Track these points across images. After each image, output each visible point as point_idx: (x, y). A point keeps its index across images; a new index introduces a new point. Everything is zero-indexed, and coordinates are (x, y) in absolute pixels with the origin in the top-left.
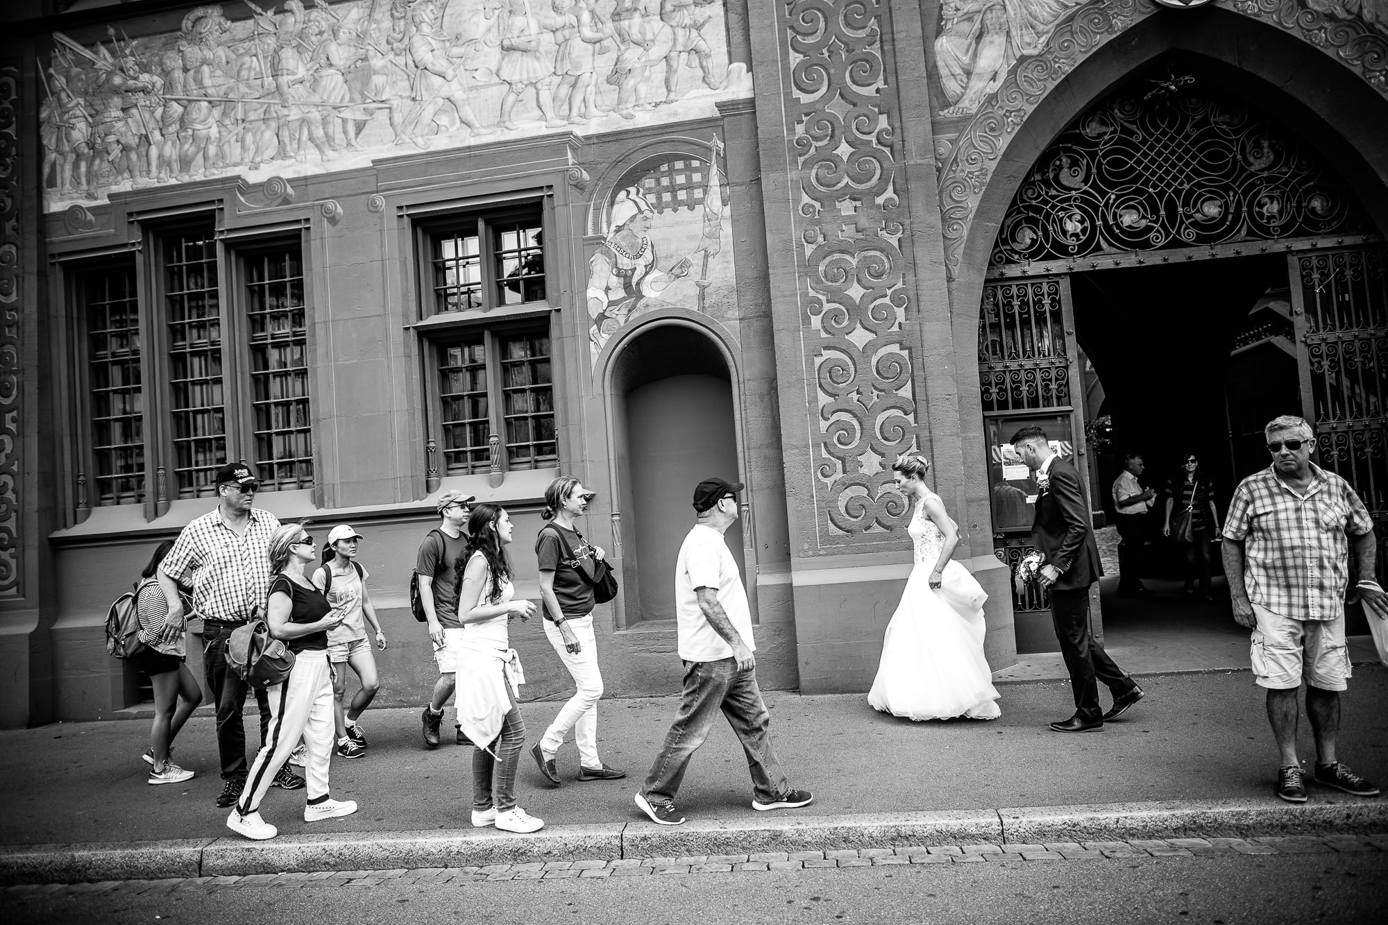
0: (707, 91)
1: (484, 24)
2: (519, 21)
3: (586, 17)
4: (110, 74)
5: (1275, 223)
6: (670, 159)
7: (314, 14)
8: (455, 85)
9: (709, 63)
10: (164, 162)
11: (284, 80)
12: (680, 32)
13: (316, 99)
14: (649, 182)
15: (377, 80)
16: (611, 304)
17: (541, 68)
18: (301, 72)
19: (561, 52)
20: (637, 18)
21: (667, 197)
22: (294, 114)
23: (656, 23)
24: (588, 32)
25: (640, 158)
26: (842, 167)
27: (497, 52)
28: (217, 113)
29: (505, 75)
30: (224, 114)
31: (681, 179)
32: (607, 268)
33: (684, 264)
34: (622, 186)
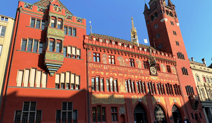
0: (124, 103)
2: (116, 97)
3: (119, 98)
4: (95, 96)
8: (113, 100)
9: (124, 101)
10: (98, 102)
15: (109, 99)
16: (120, 113)
18: (106, 98)
20: (121, 98)
21: (122, 108)
22: (105, 100)
25: (121, 105)
29: (115, 100)
32: (120, 111)
33: (123, 111)
34: (121, 106)
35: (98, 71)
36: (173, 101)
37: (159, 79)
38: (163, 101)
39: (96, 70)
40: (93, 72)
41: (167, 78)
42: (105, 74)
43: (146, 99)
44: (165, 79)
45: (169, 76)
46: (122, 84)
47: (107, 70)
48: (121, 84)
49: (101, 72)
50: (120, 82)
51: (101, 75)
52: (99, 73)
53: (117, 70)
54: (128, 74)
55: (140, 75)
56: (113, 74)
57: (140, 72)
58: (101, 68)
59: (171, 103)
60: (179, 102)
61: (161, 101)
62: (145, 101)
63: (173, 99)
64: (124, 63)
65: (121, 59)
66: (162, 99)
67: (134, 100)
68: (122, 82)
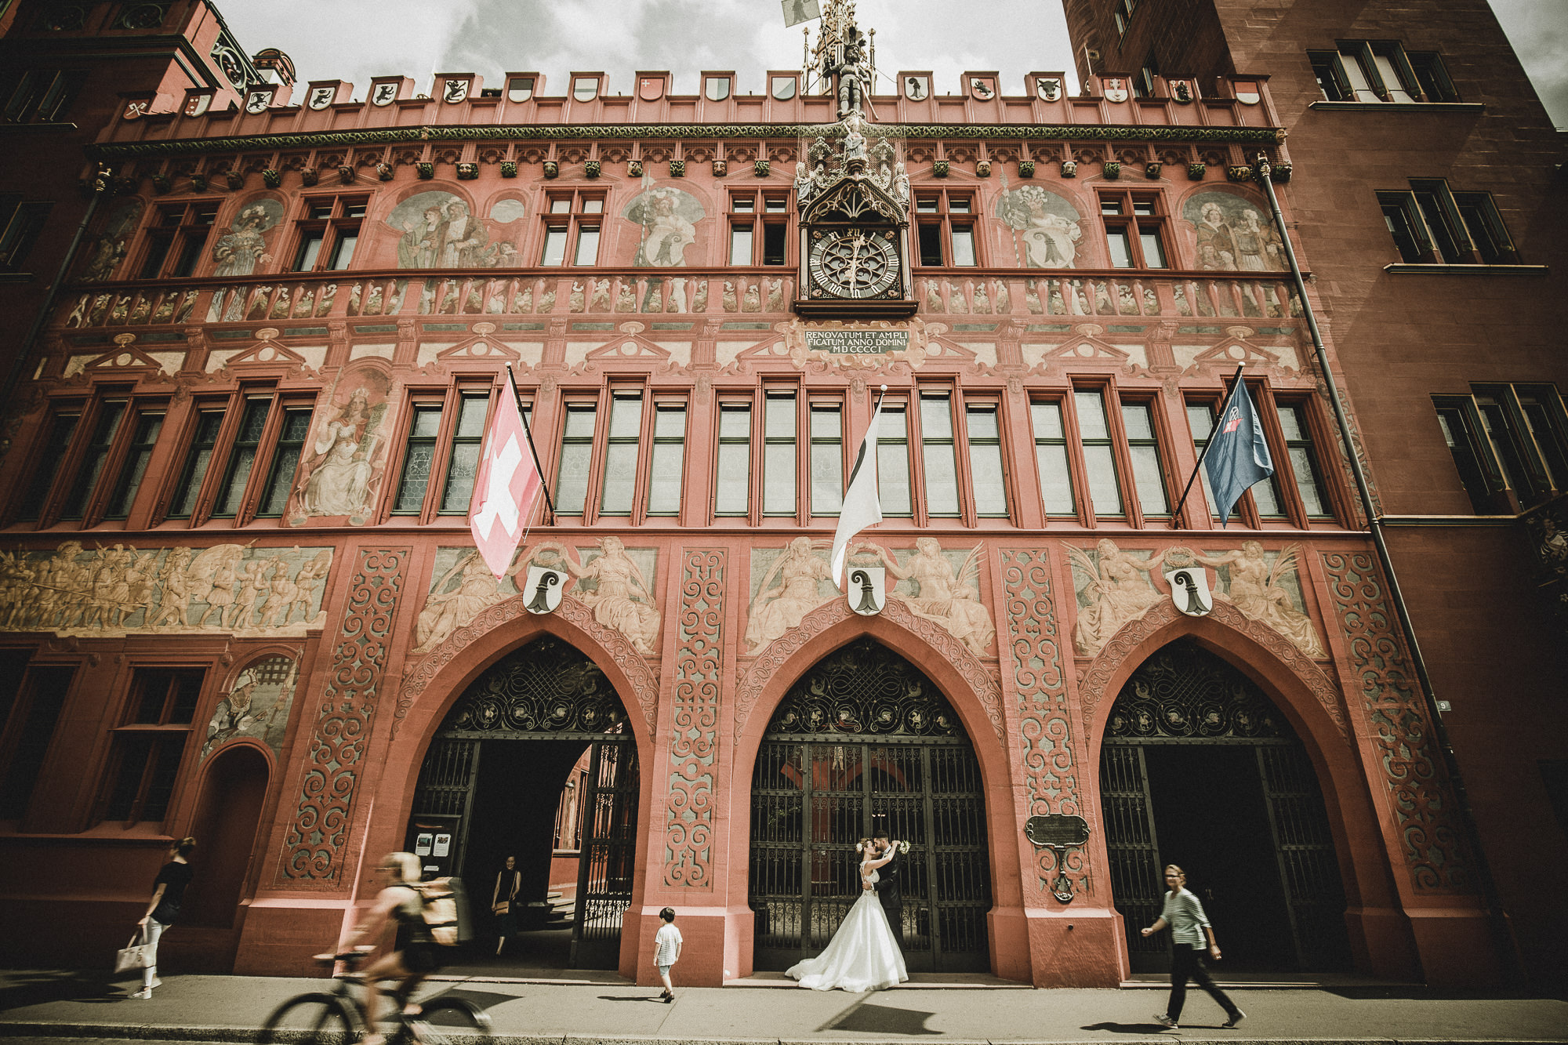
0: (305, 623)
1: (209, 572)
2: (226, 573)
3: (259, 576)
4: (9, 567)
5: (591, 724)
6: (275, 656)
7: (128, 553)
8: (183, 601)
9: (310, 609)
10: (17, 620)
11: (99, 584)
12: (302, 591)
13: (111, 597)
14: (261, 667)
15: (146, 592)
16: (220, 731)
17: (227, 599)
18: (109, 582)
19: (240, 592)
20: (283, 581)
21: (267, 676)
22: (96, 603)
23: (292, 585)
24: (258, 585)
25: (261, 653)
26: (353, 673)
27: (210, 587)
28: (56, 597)
29: (210, 601)
30: (60, 598)
31: (277, 668)
32: (224, 710)
33: (264, 714)
34: (247, 667)
35: (129, 349)
36: (1151, 597)
37: (934, 349)
38: (943, 596)
39: (118, 337)
40: (75, 365)
41: (1091, 330)
42: (194, 364)
43: (646, 577)
44: (1040, 338)
45: (1129, 301)
46: (361, 437)
47: (230, 327)
48: (336, 442)
49: (154, 356)
51: (151, 379)
52: (138, 362)
53: (351, 311)
54: (476, 338)
55: (635, 328)
56: (281, 358)
57: (646, 303)
58: (179, 318)
59: (1110, 628)
60: (1279, 603)
61: (910, 604)
62: (634, 599)
63: (1146, 576)
64: (460, 246)
65: (436, 209)
66: (940, 576)
67: (452, 595)
68: (357, 417)
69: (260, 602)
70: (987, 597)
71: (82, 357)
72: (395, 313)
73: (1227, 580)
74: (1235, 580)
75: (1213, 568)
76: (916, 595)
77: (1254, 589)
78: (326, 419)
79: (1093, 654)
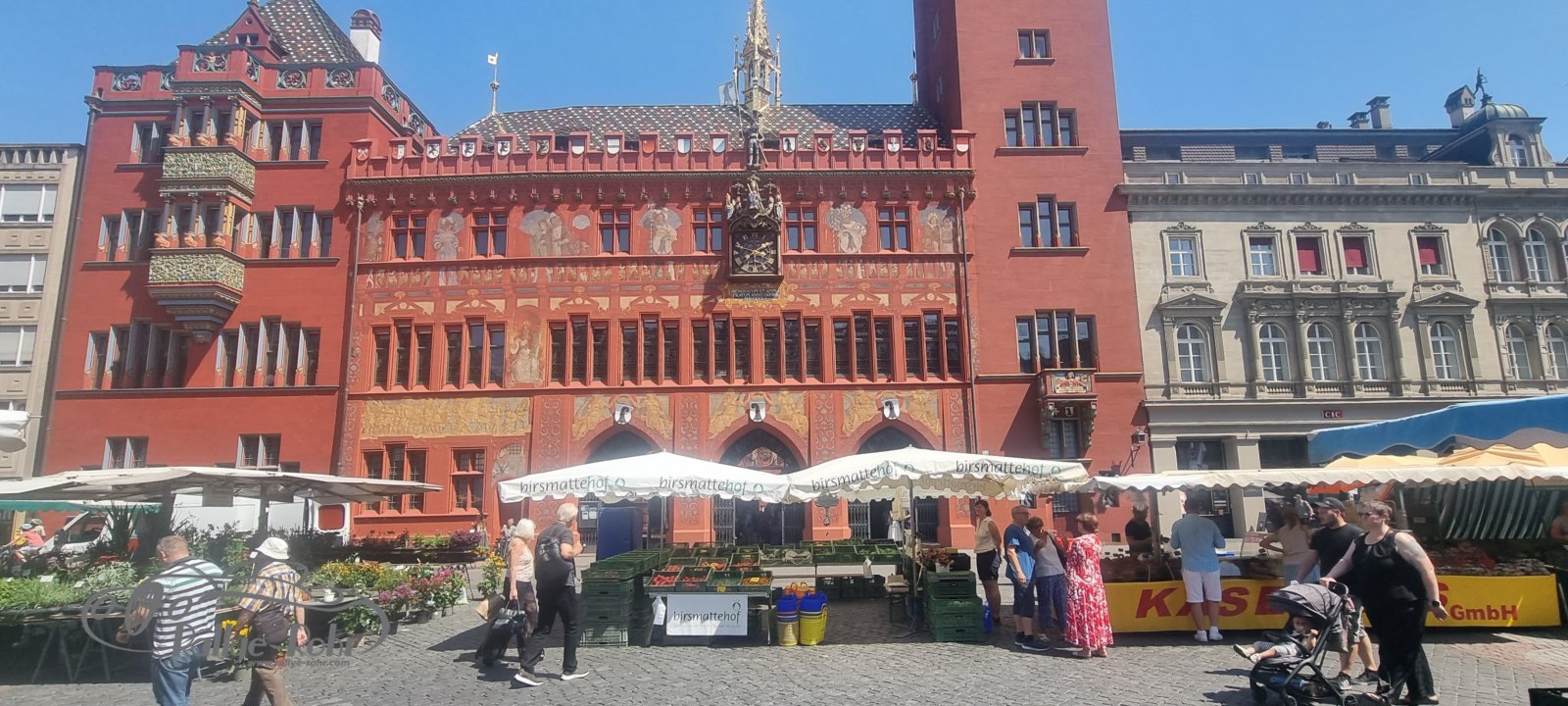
0: (523, 431)
1: (476, 410)
2: (483, 409)
3: (499, 410)
6: (513, 444)
8: (467, 422)
9: (524, 424)
10: (393, 431)
11: (426, 415)
12: (519, 417)
13: (433, 421)
14: (509, 448)
16: (497, 474)
18: (430, 414)
20: (510, 412)
21: (512, 452)
23: (514, 414)
24: (499, 414)
25: (507, 443)
27: (477, 415)
28: (408, 421)
29: (479, 422)
30: (410, 422)
31: (515, 448)
33: (514, 467)
34: (505, 447)
35: (404, 300)
36: (875, 412)
37: (791, 298)
38: (789, 413)
39: (396, 294)
40: (379, 309)
41: (865, 286)
42: (440, 308)
44: (840, 291)
45: (885, 272)
47: (453, 288)
48: (520, 349)
49: (417, 304)
50: (521, 337)
51: (420, 316)
52: (411, 307)
53: (512, 280)
54: (576, 295)
55: (651, 289)
56: (482, 305)
57: (656, 275)
58: (425, 283)
59: (857, 424)
60: (928, 412)
61: (776, 416)
62: (661, 417)
63: (874, 402)
64: (561, 243)
65: (544, 221)
66: (789, 405)
67: (583, 417)
68: (527, 336)
69: (502, 421)
70: (808, 413)
71: (381, 304)
72: (535, 281)
73: (908, 403)
74: (911, 403)
75: (902, 398)
76: (778, 413)
77: (918, 407)
78: (512, 337)
79: (849, 435)
